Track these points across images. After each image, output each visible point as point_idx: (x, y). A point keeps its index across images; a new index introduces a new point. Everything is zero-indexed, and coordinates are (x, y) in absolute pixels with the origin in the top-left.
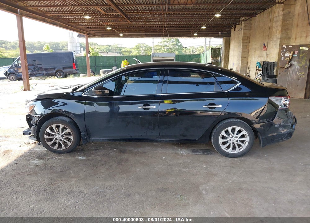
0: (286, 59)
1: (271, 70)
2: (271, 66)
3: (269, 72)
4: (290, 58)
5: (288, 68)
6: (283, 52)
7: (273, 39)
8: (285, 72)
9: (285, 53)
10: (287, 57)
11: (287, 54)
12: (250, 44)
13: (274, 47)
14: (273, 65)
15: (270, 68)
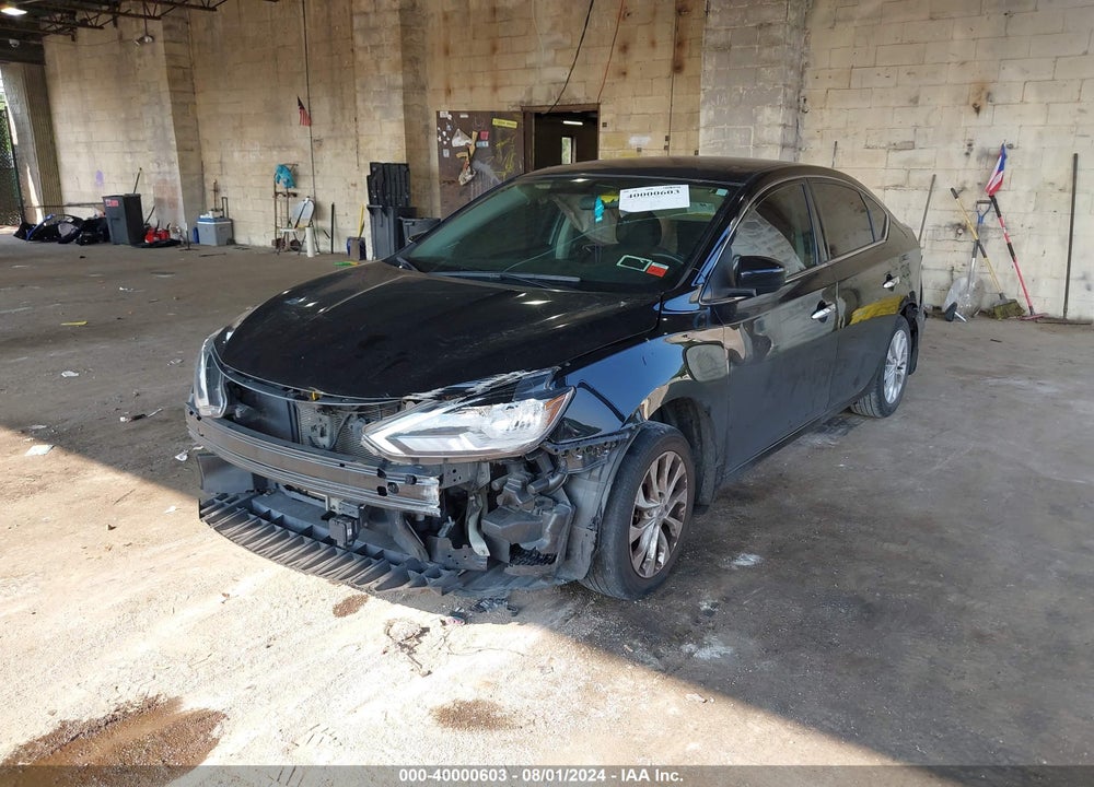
0: (459, 155)
1: (399, 193)
2: (398, 179)
3: (393, 197)
4: (472, 152)
5: (468, 184)
6: (444, 133)
7: (363, 87)
8: (461, 194)
9: (452, 135)
10: (460, 149)
11: (459, 138)
12: (200, 99)
13: (378, 115)
14: (403, 174)
15: (393, 183)
